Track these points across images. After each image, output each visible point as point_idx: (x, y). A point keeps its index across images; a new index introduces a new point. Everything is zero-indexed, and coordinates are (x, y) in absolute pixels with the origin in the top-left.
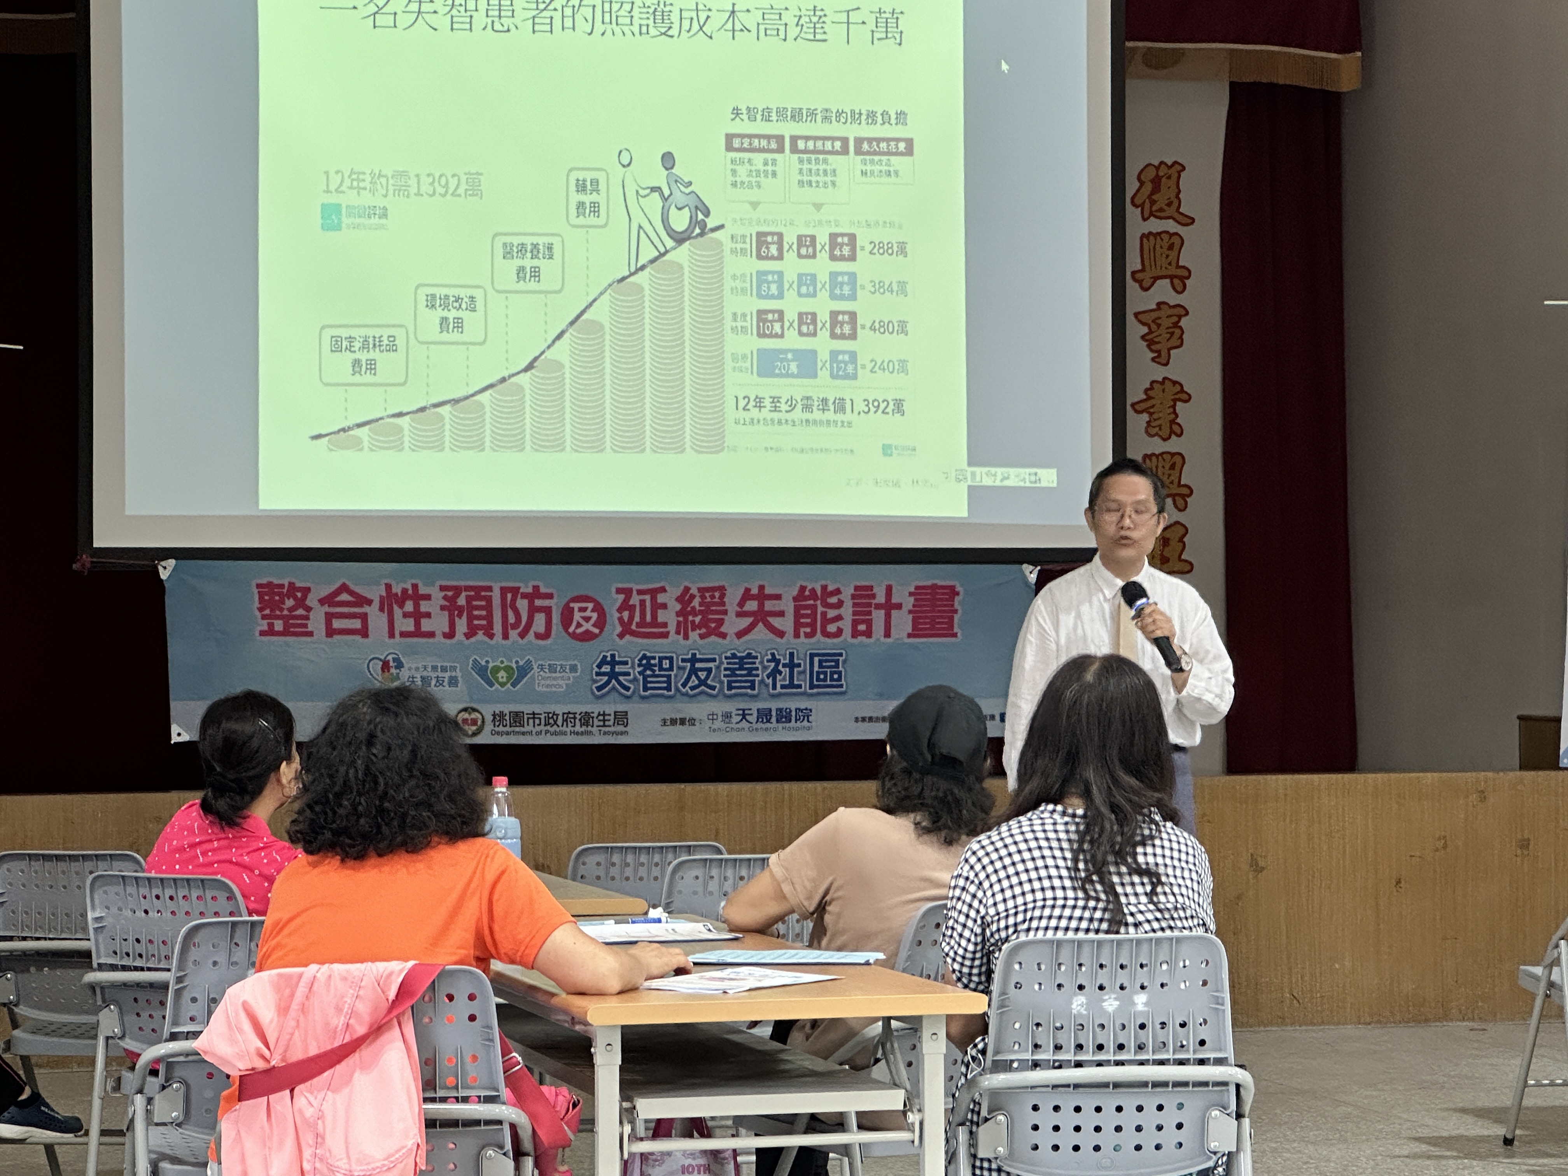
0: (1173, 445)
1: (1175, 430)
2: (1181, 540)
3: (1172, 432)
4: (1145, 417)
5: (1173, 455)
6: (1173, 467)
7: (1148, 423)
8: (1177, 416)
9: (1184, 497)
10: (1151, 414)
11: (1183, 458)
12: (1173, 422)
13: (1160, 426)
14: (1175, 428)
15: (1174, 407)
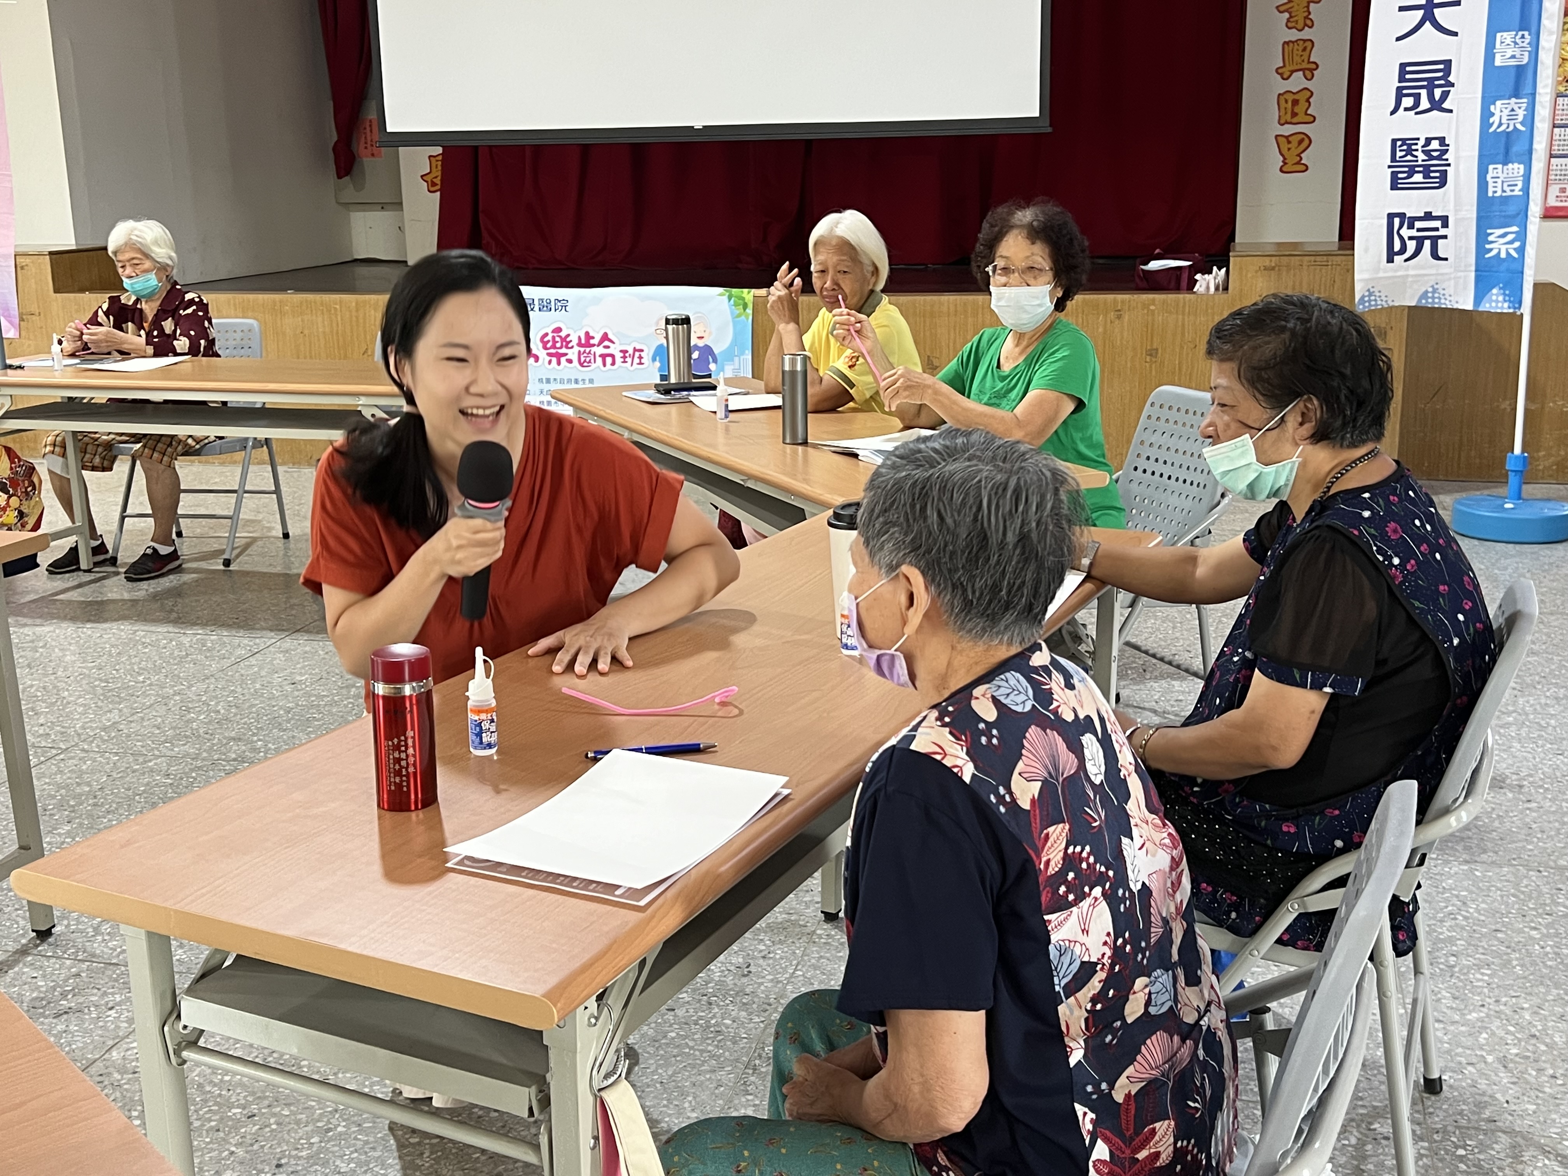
0: (1306, 34)
1: (1308, 23)
2: (1308, 101)
3: (1306, 25)
4: (1287, 15)
5: (1305, 41)
6: (1304, 49)
7: (1288, 20)
8: (1310, 13)
9: (1312, 70)
10: (1290, 13)
11: (1313, 43)
12: (1306, 18)
13: (1297, 22)
14: (1309, 22)
15: (1308, 7)
